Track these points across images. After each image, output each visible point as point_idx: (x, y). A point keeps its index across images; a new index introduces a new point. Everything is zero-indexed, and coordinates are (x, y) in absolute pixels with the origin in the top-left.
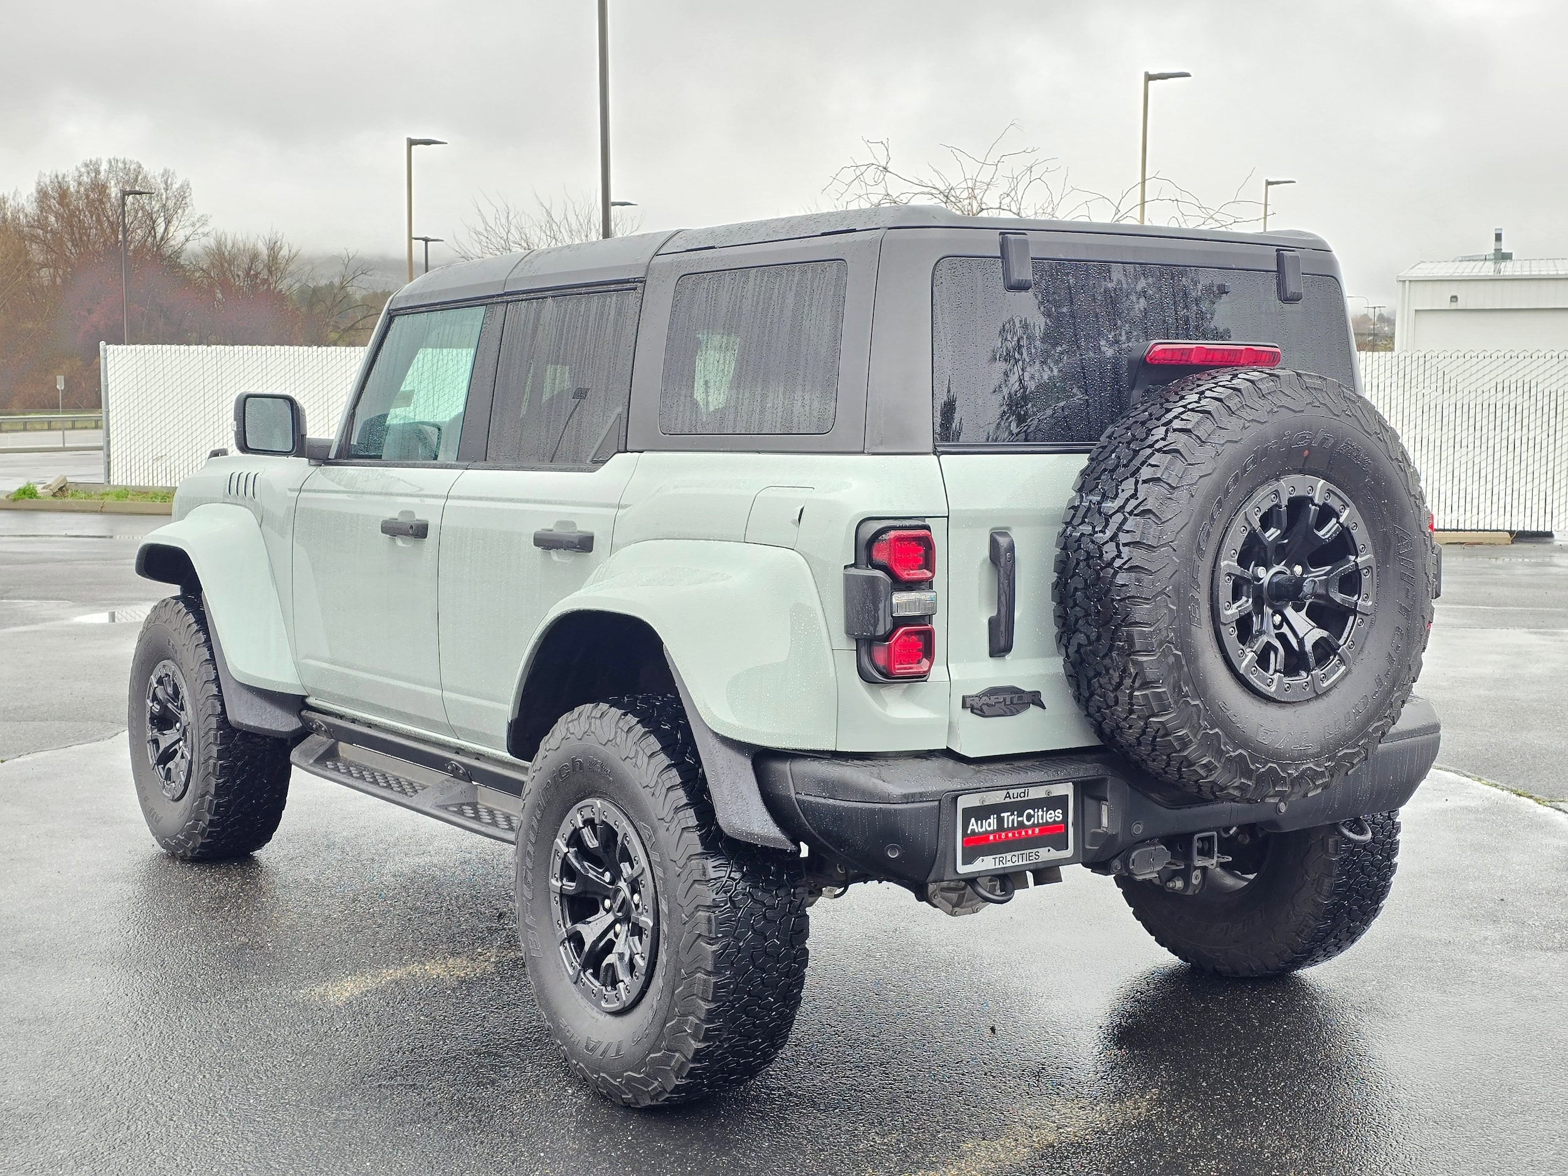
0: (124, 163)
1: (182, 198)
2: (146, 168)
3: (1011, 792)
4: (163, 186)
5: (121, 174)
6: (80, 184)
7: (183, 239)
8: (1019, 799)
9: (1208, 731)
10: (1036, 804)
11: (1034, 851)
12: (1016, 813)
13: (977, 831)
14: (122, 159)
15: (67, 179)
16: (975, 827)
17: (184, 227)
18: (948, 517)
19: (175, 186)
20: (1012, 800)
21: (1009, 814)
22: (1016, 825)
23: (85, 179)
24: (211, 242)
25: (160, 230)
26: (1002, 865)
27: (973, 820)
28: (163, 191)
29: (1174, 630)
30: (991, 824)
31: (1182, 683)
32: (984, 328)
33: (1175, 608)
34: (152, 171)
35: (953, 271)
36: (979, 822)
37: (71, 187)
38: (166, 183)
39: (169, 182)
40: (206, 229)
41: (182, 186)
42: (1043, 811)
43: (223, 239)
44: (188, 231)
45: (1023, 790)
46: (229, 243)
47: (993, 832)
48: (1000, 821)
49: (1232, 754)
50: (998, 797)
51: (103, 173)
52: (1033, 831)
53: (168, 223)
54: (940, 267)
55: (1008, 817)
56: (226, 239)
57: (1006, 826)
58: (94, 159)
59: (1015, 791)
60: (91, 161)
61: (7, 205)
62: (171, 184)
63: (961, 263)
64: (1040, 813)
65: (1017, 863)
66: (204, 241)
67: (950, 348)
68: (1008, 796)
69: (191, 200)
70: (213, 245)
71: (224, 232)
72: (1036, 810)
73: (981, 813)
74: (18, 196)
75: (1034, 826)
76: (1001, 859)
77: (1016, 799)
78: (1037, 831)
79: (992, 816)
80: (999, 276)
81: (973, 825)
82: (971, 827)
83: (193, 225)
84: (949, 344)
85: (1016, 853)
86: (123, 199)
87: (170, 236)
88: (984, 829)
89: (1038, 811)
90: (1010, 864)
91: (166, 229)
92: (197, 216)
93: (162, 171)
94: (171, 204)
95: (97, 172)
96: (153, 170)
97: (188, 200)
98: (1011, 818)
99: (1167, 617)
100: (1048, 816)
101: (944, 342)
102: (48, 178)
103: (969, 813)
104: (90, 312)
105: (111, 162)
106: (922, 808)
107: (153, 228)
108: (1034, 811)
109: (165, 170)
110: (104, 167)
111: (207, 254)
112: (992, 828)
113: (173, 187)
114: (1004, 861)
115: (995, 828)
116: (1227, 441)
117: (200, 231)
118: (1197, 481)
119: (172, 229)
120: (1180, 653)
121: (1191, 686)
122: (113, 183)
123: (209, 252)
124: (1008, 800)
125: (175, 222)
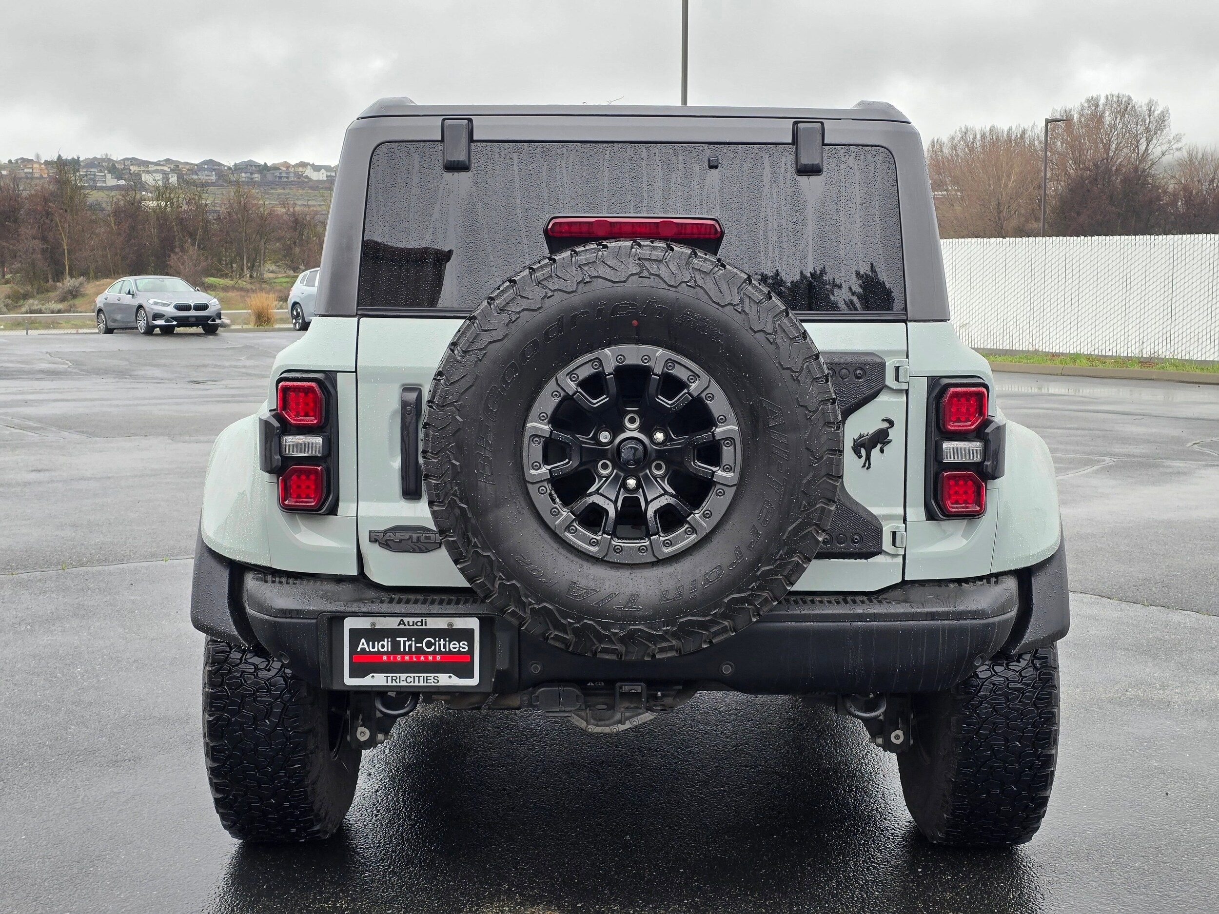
0: (1118, 97)
1: (1162, 120)
2: (1135, 99)
3: (406, 620)
4: (1147, 113)
5: (1115, 106)
6: (1082, 115)
7: (1160, 154)
8: (415, 627)
9: (504, 582)
10: (438, 633)
11: (433, 675)
12: (413, 639)
13: (368, 650)
14: (1117, 94)
15: (1072, 113)
16: (366, 646)
17: (1161, 144)
18: (356, 372)
19: (1157, 113)
20: (408, 627)
21: (406, 639)
22: (413, 650)
23: (1087, 112)
24: (1184, 154)
25: (1143, 147)
26: (394, 684)
27: (363, 640)
28: (1147, 117)
29: (457, 484)
30: (386, 645)
31: (470, 534)
32: (418, 205)
33: (458, 464)
34: (1140, 102)
35: (390, 154)
36: (371, 643)
37: (1075, 118)
38: (1150, 110)
39: (1152, 109)
40: (1179, 145)
41: (1162, 112)
42: (445, 640)
43: (1195, 152)
44: (1165, 147)
45: (419, 619)
46: (1200, 156)
47: (386, 653)
48: (396, 645)
49: (537, 607)
50: (392, 623)
51: (1101, 106)
52: (434, 658)
53: (1149, 141)
54: (378, 151)
55: (404, 642)
56: (1197, 152)
57: (402, 650)
58: (1095, 96)
59: (411, 620)
60: (1092, 98)
61: (1027, 136)
62: (1154, 112)
63: (399, 148)
64: (442, 642)
65: (412, 684)
66: (1178, 154)
67: (381, 223)
68: (402, 622)
69: (1169, 123)
70: (1186, 157)
71: (1195, 146)
72: (437, 639)
73: (374, 635)
74: (1035, 128)
75: (434, 653)
76: (394, 678)
77: (412, 627)
78: (438, 658)
79: (386, 640)
80: (438, 158)
81: (363, 644)
82: (360, 646)
83: (1169, 142)
84: (381, 219)
85: (412, 675)
86: (1047, 126)
87: (1149, 152)
88: (376, 649)
89: (440, 641)
90: (404, 684)
91: (1147, 148)
92: (1173, 135)
93: (1147, 101)
94: (1152, 127)
95: (1097, 105)
96: (1140, 100)
97: (1166, 123)
98: (407, 644)
99: (450, 472)
100: (451, 646)
101: (375, 218)
102: (1059, 113)
103: (356, 635)
104: (1078, 214)
105: (1108, 98)
106: (299, 623)
107: (1137, 146)
108: (435, 640)
109: (1150, 100)
110: (1102, 101)
111: (1180, 165)
112: (385, 649)
113: (1156, 113)
114: (398, 680)
115: (390, 650)
116: (524, 310)
117: (1174, 147)
118: (486, 347)
119: (1151, 146)
120: (466, 506)
121: (480, 537)
122: (1107, 113)
123: (1181, 164)
124: (402, 626)
125: (1154, 141)
